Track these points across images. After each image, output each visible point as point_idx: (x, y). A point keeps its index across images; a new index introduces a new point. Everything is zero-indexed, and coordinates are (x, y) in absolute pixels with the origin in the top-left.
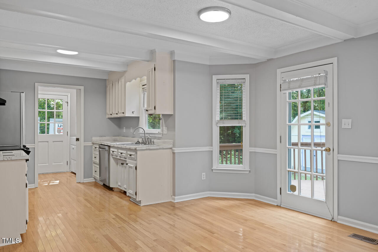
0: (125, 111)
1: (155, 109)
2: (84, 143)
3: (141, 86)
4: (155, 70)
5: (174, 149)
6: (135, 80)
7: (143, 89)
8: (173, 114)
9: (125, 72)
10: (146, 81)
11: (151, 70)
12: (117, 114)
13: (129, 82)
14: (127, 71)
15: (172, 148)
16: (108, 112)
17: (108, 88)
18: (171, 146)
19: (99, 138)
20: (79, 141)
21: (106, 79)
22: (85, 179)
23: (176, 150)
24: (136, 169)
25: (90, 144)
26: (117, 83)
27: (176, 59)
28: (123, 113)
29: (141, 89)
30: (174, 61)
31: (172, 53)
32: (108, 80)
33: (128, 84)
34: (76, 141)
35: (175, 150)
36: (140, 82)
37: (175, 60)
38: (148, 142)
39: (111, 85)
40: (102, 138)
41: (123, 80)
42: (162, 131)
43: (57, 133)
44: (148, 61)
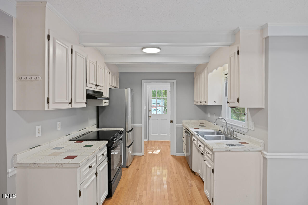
0: (207, 100)
1: (238, 101)
2: (177, 125)
3: (224, 75)
4: (238, 54)
5: (265, 153)
6: (216, 69)
7: (225, 78)
8: (264, 107)
9: (207, 63)
10: (227, 70)
11: (233, 55)
12: (201, 102)
13: (211, 73)
14: (209, 62)
15: (262, 151)
16: (195, 99)
17: (195, 80)
18: (261, 149)
19: (188, 121)
20: (172, 122)
21: (194, 73)
22: (177, 153)
23: (269, 155)
24: (213, 172)
25: (180, 125)
26: (201, 75)
27: (269, 35)
28: (205, 102)
29: (223, 79)
30: (266, 39)
31: (263, 29)
32: (195, 72)
33: (210, 74)
34: (171, 122)
35: (267, 155)
36: (223, 71)
37: (268, 37)
38: (231, 134)
39: (197, 77)
40: (190, 121)
41: (206, 71)
42: (248, 125)
43: (163, 114)
44: (230, 46)
